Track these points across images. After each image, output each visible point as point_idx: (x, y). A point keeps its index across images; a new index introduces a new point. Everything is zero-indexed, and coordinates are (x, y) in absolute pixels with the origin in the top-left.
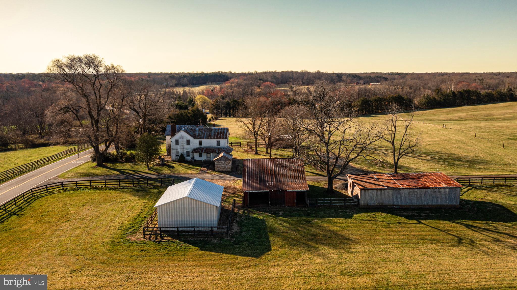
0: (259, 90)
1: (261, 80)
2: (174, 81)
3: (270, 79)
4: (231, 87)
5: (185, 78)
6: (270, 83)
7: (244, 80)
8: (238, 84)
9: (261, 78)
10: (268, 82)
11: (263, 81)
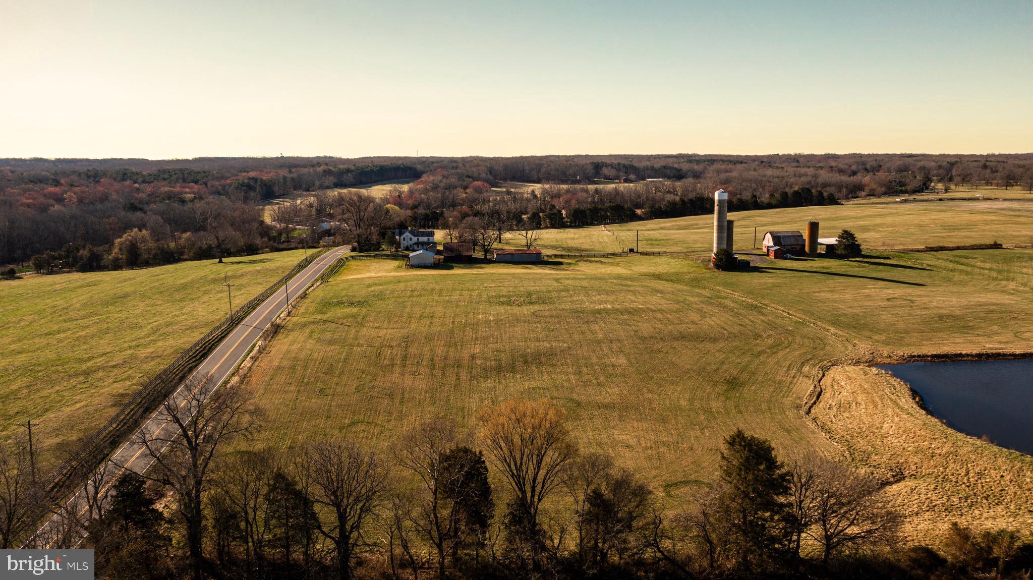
0: (464, 195)
1: (469, 177)
2: (331, 180)
3: (483, 175)
4: (426, 191)
5: (350, 175)
6: (482, 183)
7: (444, 177)
8: (433, 184)
9: (470, 174)
10: (480, 182)
11: (473, 178)
